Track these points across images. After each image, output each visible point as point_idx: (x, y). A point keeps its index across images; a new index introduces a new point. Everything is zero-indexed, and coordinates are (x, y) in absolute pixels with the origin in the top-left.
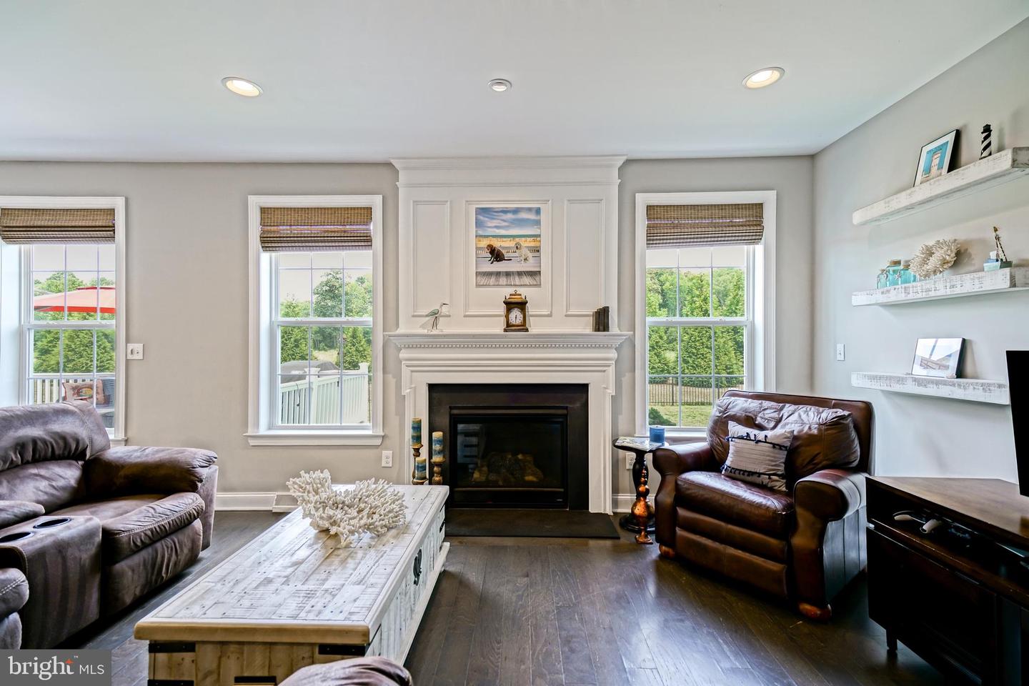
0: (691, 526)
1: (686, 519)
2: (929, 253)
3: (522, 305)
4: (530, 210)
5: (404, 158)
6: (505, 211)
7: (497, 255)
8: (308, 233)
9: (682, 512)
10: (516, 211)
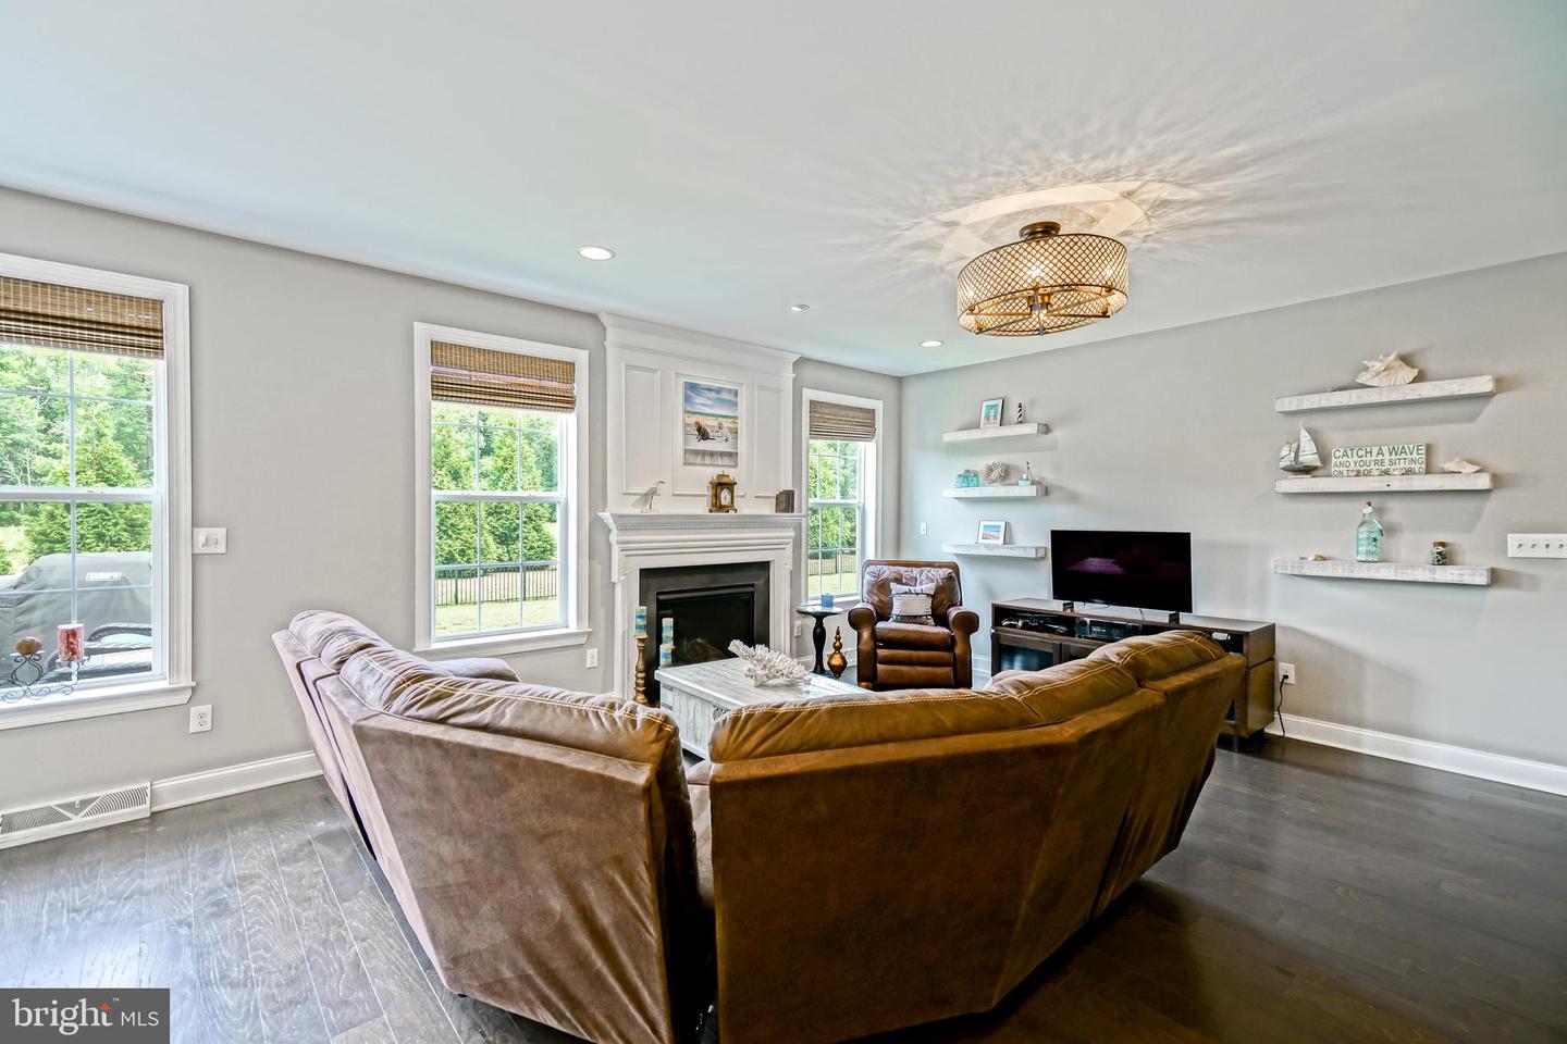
0: (887, 661)
1: (885, 656)
2: (990, 470)
3: (730, 486)
4: (730, 391)
5: (619, 316)
6: (710, 390)
7: (703, 434)
8: (498, 384)
9: (881, 652)
10: (719, 391)
